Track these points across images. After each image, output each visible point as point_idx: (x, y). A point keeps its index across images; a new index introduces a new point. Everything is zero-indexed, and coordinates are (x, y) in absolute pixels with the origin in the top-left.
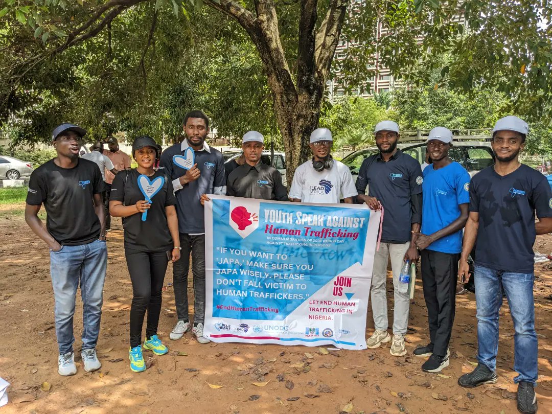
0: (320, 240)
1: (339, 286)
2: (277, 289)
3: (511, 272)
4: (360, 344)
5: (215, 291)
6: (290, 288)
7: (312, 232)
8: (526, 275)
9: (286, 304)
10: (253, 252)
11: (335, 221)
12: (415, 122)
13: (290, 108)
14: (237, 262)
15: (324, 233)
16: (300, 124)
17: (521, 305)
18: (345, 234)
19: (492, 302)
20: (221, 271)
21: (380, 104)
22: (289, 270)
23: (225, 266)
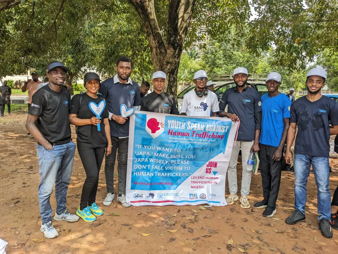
0: (201, 140)
1: (209, 167)
2: (172, 170)
3: (318, 157)
4: (223, 202)
5: (133, 173)
6: (180, 169)
7: (197, 134)
8: (326, 159)
9: (177, 180)
10: (159, 147)
11: (211, 127)
12: (215, 69)
13: (162, 57)
14: (148, 153)
15: (204, 135)
16: (168, 67)
17: (323, 176)
18: (216, 136)
19: (305, 175)
20: (138, 160)
21: (190, 57)
22: (181, 158)
23: (140, 157)
